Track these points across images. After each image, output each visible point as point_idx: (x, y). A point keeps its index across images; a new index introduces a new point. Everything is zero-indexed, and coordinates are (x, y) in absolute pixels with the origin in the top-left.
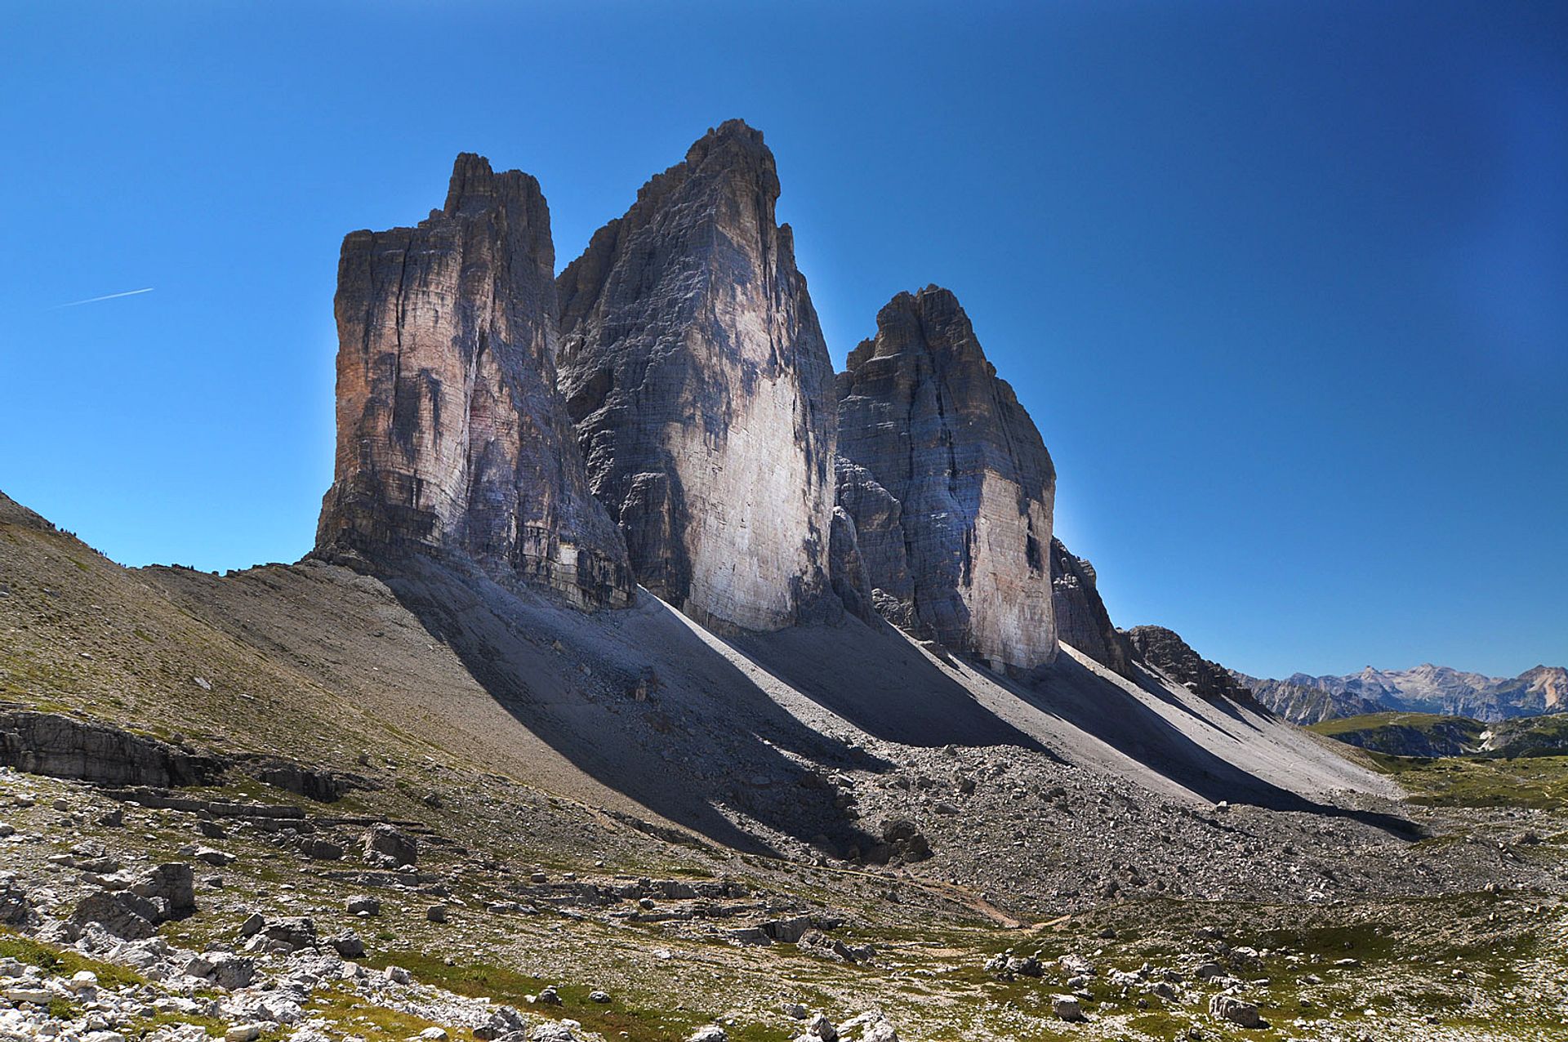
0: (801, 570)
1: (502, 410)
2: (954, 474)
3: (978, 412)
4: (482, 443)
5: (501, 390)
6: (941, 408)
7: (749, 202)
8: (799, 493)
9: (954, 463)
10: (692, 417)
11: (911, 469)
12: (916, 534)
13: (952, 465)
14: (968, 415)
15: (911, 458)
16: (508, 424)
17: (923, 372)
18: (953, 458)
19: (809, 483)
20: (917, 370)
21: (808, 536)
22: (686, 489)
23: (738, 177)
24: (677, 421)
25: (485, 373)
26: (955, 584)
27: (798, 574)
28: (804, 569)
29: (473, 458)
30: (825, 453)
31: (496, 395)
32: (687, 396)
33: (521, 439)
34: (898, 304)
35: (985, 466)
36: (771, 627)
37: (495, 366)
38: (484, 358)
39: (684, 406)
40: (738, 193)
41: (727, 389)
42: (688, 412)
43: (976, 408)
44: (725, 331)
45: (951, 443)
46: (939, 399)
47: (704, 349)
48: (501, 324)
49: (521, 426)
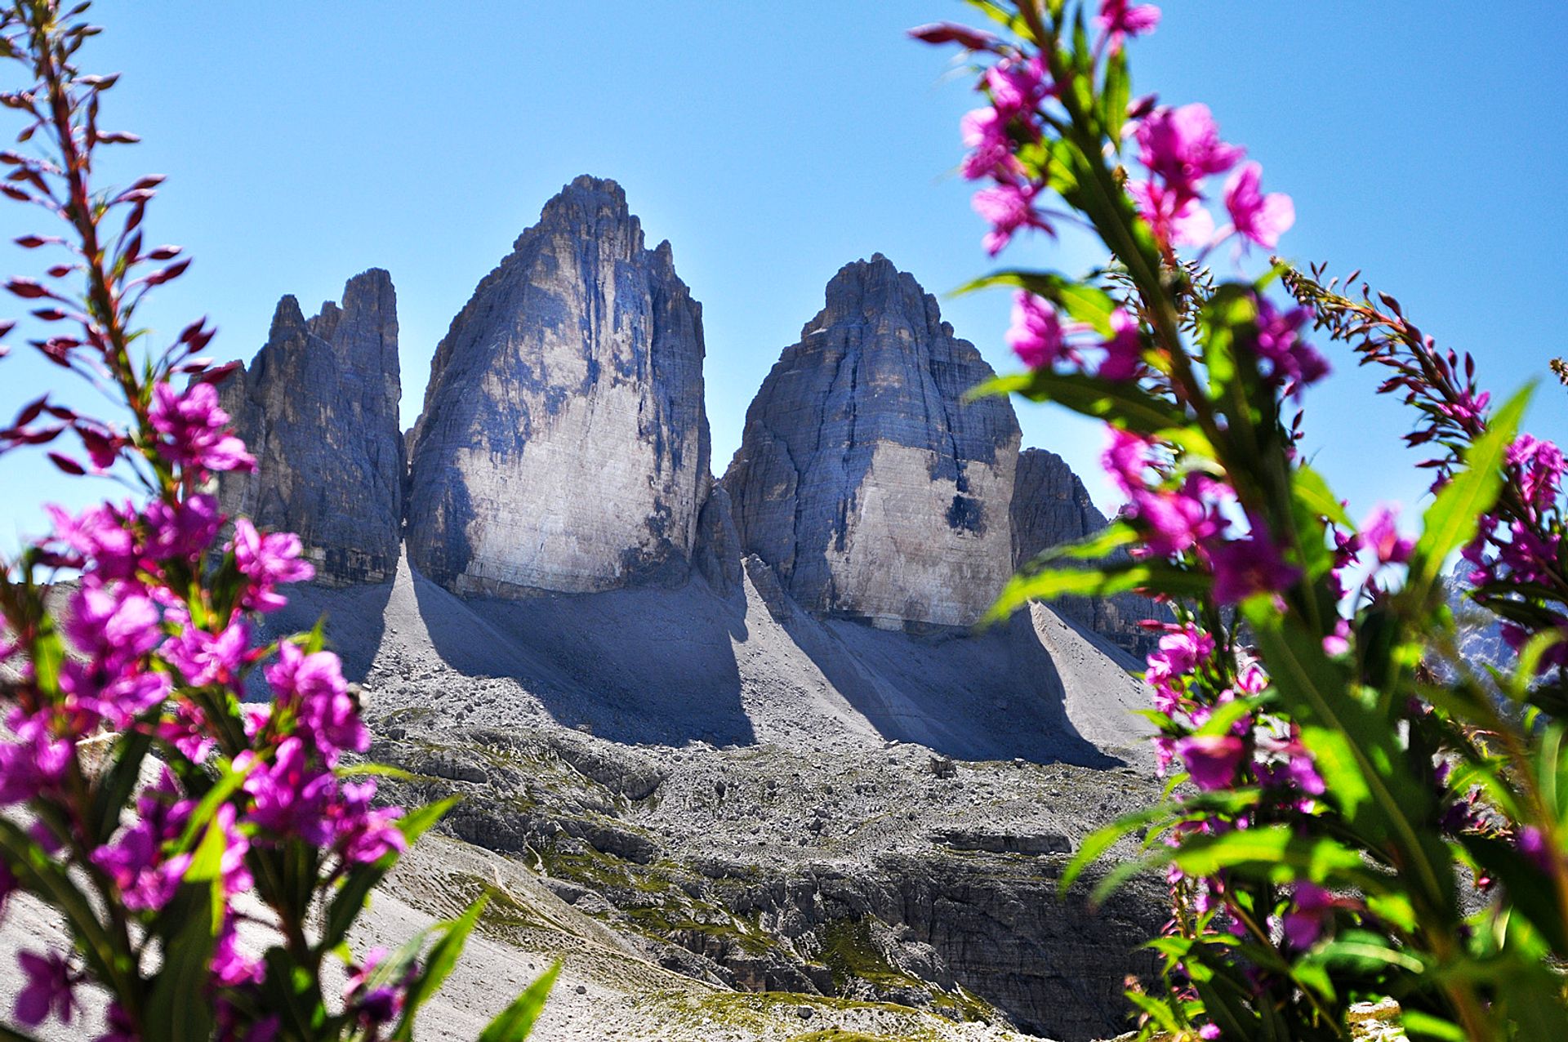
0: (640, 543)
1: (282, 468)
2: (852, 446)
3: (885, 384)
4: (266, 489)
5: (280, 456)
6: (854, 381)
7: (567, 254)
8: (643, 479)
9: (853, 436)
10: (480, 442)
11: (819, 441)
12: (806, 503)
13: (851, 437)
14: (875, 387)
15: (820, 430)
16: (286, 476)
17: (851, 344)
18: (853, 430)
19: (658, 469)
20: (846, 342)
21: (653, 514)
22: (473, 495)
23: (558, 237)
24: (466, 447)
25: (271, 446)
26: (824, 549)
27: (638, 546)
28: (644, 542)
29: (261, 499)
30: (682, 442)
31: (278, 459)
32: (476, 427)
33: (293, 484)
34: (843, 276)
35: (878, 437)
36: (593, 590)
37: (277, 441)
38: (271, 437)
39: (473, 434)
40: (558, 250)
41: (526, 414)
42: (475, 439)
43: (884, 380)
44: (529, 369)
45: (855, 416)
46: (854, 372)
47: (500, 387)
48: (290, 412)
49: (293, 477)
